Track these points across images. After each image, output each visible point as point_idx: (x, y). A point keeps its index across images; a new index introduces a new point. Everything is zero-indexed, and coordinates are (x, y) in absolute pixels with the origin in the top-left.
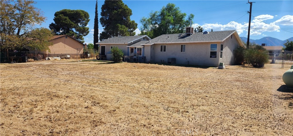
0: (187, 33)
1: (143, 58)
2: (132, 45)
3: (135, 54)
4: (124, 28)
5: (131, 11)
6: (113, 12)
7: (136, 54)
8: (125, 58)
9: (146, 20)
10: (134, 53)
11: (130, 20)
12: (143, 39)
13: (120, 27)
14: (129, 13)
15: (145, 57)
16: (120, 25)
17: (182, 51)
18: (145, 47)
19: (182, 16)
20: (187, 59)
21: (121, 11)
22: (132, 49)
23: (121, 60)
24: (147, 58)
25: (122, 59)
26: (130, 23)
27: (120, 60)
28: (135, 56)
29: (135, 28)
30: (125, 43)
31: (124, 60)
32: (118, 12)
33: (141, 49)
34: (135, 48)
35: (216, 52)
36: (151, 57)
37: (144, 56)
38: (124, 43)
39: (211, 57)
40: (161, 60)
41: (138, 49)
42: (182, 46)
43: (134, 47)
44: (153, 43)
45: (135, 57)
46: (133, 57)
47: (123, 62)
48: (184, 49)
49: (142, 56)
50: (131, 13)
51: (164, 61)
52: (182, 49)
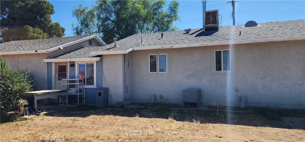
0: (209, 25)
1: (100, 94)
2: (62, 57)
3: (71, 82)
4: (41, 33)
5: (53, 7)
6: (17, 3)
7: (74, 81)
8: (36, 98)
9: (87, 11)
10: (68, 79)
11: (51, 21)
12: (88, 43)
13: (31, 30)
14: (48, 8)
15: (107, 90)
16: (31, 28)
17: (219, 69)
21: (33, 4)
22: (62, 70)
23: (22, 108)
24: (112, 92)
25: (27, 103)
26: (52, 26)
27: (17, 108)
28: (74, 86)
29: (60, 34)
30: (39, 52)
31: (32, 110)
32: (27, 4)
33: (90, 66)
34: (73, 65)
36: (126, 87)
37: (104, 86)
40: (155, 96)
41: (80, 66)
43: (68, 60)
44: (131, 50)
45: (73, 91)
46: (66, 91)
47: (31, 113)
48: (227, 62)
49: (95, 86)
50: (52, 11)
51: (161, 97)
52: (218, 62)
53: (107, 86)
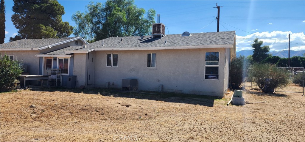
0: (155, 34)
1: (70, 80)
2: (50, 53)
3: (54, 70)
4: (51, 31)
5: (63, 9)
6: (33, 6)
7: (56, 70)
8: (25, 80)
9: (83, 16)
10: (52, 69)
11: (61, 21)
12: (74, 43)
13: (44, 29)
14: (59, 10)
15: (75, 77)
16: (44, 27)
17: (149, 66)
18: (75, 56)
19: (139, 12)
20: (159, 81)
21: (47, 6)
22: (49, 62)
23: (16, 85)
24: (78, 79)
25: (19, 82)
26: (62, 25)
27: (13, 85)
28: (54, 74)
30: (34, 49)
31: (23, 85)
32: (42, 7)
33: (66, 61)
34: (55, 59)
35: (218, 67)
36: (88, 77)
37: (74, 74)
38: (30, 49)
39: (207, 77)
40: (109, 83)
41: (61, 60)
42: (149, 55)
43: (52, 56)
44: (92, 50)
45: (54, 77)
46: (47, 76)
47: (21, 88)
48: (154, 61)
49: (68, 74)
50: (63, 12)
51: (113, 84)
52: (149, 61)
53: (76, 75)
